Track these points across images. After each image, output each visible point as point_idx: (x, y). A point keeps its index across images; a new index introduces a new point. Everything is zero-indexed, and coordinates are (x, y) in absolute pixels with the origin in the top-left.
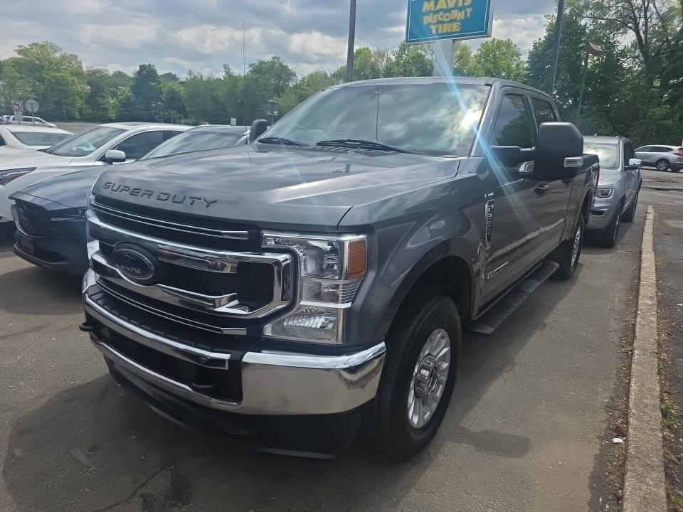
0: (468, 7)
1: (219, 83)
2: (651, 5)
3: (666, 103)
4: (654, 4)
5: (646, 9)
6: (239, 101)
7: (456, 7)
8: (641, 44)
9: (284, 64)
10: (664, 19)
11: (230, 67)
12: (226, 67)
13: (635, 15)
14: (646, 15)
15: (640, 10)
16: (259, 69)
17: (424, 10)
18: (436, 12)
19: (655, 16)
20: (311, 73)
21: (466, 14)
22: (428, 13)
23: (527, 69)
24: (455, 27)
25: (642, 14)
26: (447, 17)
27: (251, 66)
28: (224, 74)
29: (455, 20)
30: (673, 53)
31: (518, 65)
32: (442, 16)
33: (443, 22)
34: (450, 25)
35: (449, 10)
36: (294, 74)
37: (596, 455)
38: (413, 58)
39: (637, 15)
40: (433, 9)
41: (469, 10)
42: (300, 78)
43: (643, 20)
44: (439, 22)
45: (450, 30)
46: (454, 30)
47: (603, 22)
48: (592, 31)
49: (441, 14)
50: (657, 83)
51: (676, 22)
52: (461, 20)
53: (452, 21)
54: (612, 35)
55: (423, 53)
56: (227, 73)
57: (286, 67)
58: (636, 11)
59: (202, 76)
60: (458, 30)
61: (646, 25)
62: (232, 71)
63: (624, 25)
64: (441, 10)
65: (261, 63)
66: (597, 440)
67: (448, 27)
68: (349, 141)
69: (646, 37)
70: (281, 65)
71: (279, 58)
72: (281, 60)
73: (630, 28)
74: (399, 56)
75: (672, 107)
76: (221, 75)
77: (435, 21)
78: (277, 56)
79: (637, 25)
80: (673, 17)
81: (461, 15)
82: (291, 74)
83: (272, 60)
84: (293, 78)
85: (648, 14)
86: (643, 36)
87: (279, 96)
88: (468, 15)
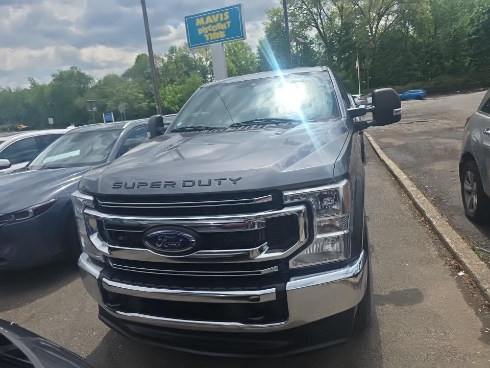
0: (228, 20)
1: (27, 92)
2: (322, 11)
3: (343, 69)
4: (324, 11)
5: (320, 14)
6: (48, 104)
7: (219, 21)
8: (321, 35)
9: (82, 72)
10: (331, 19)
11: (34, 79)
12: (30, 79)
13: (314, 18)
14: (320, 18)
15: (317, 15)
16: (60, 78)
17: (197, 25)
18: (207, 25)
19: (326, 18)
20: (105, 76)
21: (227, 25)
22: (200, 27)
23: (259, 58)
24: (222, 35)
25: (318, 17)
26: (215, 28)
27: (53, 76)
28: (30, 85)
29: (221, 30)
30: (340, 39)
31: (251, 56)
32: (211, 28)
33: (212, 32)
34: (217, 33)
35: (215, 24)
36: (92, 79)
37: (457, 286)
38: (181, 58)
39: (315, 18)
40: (203, 23)
41: (229, 23)
42: (97, 81)
43: (319, 21)
44: (209, 32)
45: (218, 37)
46: (221, 36)
47: (297, 24)
48: (292, 30)
49: (210, 26)
50: (335, 58)
51: (337, 20)
52: (225, 30)
53: (218, 31)
54: (304, 31)
55: (187, 54)
56: (32, 84)
57: (83, 74)
58: (315, 16)
59: (10, 89)
60: (224, 36)
61: (322, 23)
62: (36, 82)
63: (309, 24)
64: (209, 24)
65: (62, 73)
66: (451, 277)
67: (216, 35)
68: (256, 120)
69: (323, 31)
70: (79, 73)
71: (76, 68)
72: (78, 69)
73: (314, 26)
74: (170, 58)
75: (347, 71)
76: (28, 86)
77: (207, 32)
78: (75, 66)
79: (317, 24)
80: (335, 17)
81: (224, 27)
82: (89, 79)
83: (70, 69)
84: (91, 81)
85: (322, 17)
86: (322, 30)
87: (82, 96)
88: (229, 26)
